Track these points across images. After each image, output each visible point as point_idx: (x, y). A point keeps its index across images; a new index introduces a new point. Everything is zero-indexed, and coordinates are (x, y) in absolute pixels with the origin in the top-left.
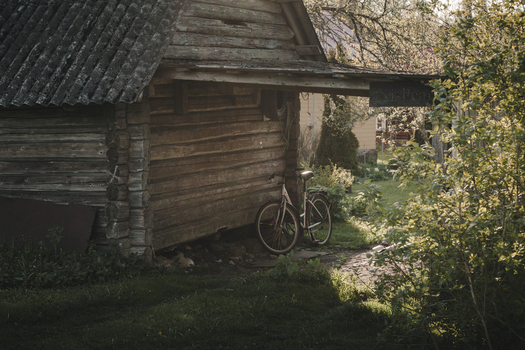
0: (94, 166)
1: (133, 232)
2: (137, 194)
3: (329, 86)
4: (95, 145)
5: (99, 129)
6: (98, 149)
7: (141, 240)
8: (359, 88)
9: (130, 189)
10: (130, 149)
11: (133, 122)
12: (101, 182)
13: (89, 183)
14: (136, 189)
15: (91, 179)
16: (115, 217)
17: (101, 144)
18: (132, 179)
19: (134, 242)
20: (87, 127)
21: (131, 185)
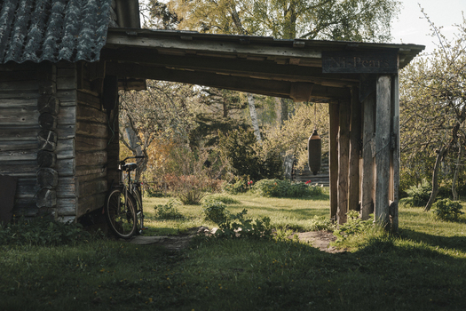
0: (14, 133)
1: (61, 201)
2: (66, 161)
3: (281, 54)
4: (17, 111)
5: (22, 95)
6: (20, 115)
7: (71, 209)
8: (311, 56)
9: (59, 156)
10: (60, 116)
11: (64, 87)
12: (22, 150)
13: (8, 151)
14: (65, 156)
15: (11, 147)
16: (49, 184)
17: (23, 111)
18: (62, 146)
19: (62, 211)
20: (7, 92)
21: (59, 152)
